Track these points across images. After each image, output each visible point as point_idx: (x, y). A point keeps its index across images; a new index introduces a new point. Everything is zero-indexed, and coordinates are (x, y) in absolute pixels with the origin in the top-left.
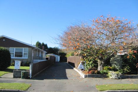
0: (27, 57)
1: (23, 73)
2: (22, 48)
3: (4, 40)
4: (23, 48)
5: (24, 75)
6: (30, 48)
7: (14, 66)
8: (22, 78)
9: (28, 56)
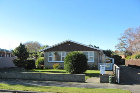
0: (93, 61)
1: (112, 78)
2: (87, 52)
3: (69, 44)
4: (89, 52)
5: (113, 80)
6: (95, 52)
7: (100, 70)
8: (111, 83)
9: (94, 59)
